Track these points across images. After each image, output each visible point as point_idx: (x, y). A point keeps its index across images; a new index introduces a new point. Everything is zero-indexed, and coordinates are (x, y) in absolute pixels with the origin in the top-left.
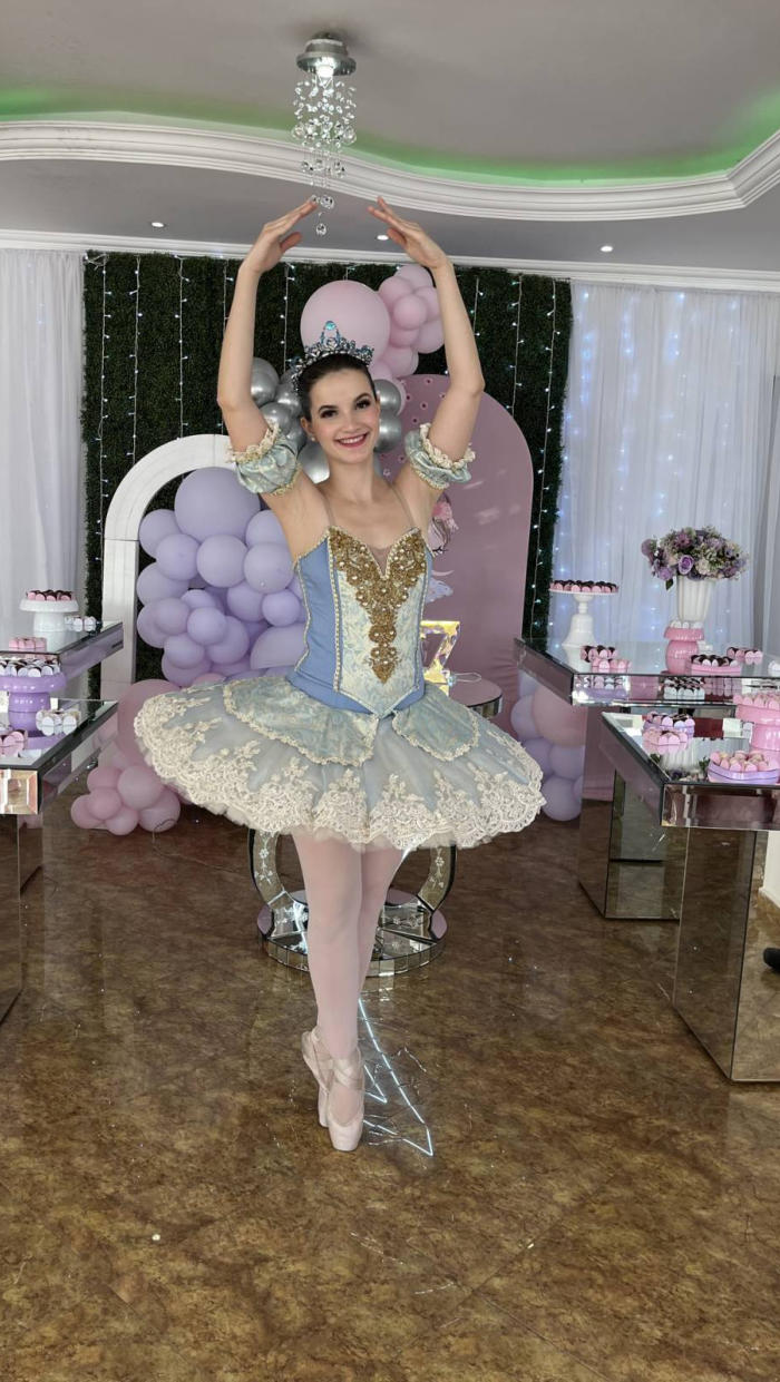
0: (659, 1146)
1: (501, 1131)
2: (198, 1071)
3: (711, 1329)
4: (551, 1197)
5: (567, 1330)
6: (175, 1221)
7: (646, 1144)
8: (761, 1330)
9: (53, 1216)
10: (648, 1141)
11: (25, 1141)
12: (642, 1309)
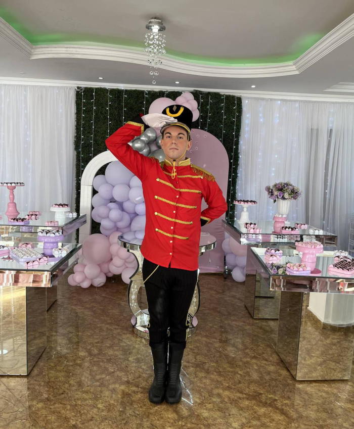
0: (270, 405)
1: (214, 400)
2: (107, 377)
4: (231, 425)
7: (265, 404)
11: (45, 404)
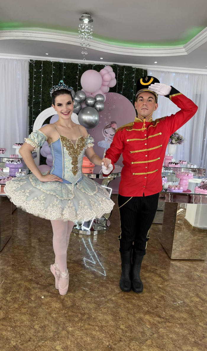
0: (153, 272)
1: (118, 268)
3: (158, 309)
5: (127, 308)
6: (44, 284)
8: (169, 310)
9: (18, 283)
10: (150, 271)
11: (12, 268)
12: (144, 304)
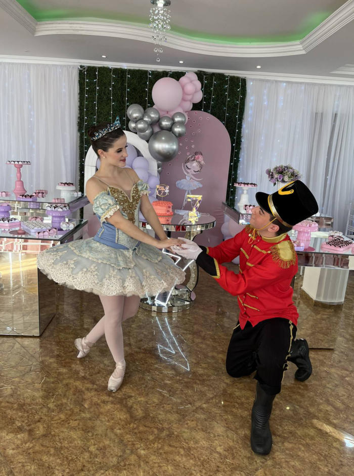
1: (209, 361)
5: (226, 420)
6: (103, 385)
8: (288, 423)
9: (65, 382)
